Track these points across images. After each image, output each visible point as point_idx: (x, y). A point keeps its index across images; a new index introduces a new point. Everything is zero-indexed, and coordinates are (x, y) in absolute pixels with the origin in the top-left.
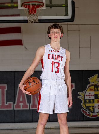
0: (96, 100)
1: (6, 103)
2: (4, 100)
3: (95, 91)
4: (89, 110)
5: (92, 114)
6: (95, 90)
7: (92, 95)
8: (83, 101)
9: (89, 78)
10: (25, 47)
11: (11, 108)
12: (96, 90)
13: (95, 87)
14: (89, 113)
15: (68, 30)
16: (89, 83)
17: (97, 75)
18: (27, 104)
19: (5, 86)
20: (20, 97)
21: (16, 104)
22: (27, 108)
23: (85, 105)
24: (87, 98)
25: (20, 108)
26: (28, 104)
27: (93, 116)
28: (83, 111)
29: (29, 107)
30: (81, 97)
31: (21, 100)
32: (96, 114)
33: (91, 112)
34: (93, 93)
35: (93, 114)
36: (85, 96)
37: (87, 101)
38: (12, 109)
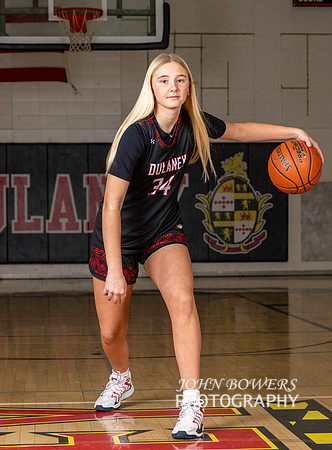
0: (238, 214)
1: (29, 218)
2: (24, 209)
3: (236, 191)
4: (222, 237)
5: (227, 246)
6: (236, 189)
7: (228, 202)
8: (207, 214)
9: (222, 162)
10: (73, 87)
11: (40, 229)
12: (239, 189)
13: (236, 184)
14: (220, 242)
15: (175, 47)
16: (223, 173)
17: (242, 154)
18: (77, 220)
19: (26, 178)
20: (61, 205)
21: (50, 220)
22: (77, 229)
23: (212, 224)
24: (216, 208)
25: (60, 229)
26: (80, 221)
27: (229, 250)
28: (208, 239)
29: (82, 227)
30: (202, 207)
31: (63, 210)
32: (238, 246)
33: (226, 241)
34: (231, 196)
35: (231, 246)
36: (213, 204)
37: (217, 215)
38: (42, 231)
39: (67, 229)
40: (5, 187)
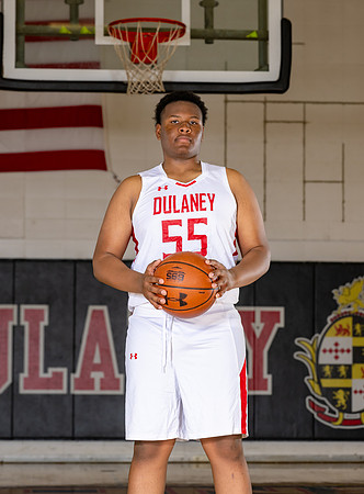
9: (334, 291)
10: (115, 177)
11: (61, 388)
12: (359, 331)
14: (331, 411)
18: (117, 375)
19: (42, 311)
22: (118, 388)
23: (319, 383)
24: (326, 359)
25: (92, 388)
28: (313, 405)
31: (97, 360)
32: (357, 416)
33: (340, 409)
34: (347, 342)
35: (347, 416)
37: (327, 370)
38: (64, 391)
39: (102, 388)
40: (11, 324)
